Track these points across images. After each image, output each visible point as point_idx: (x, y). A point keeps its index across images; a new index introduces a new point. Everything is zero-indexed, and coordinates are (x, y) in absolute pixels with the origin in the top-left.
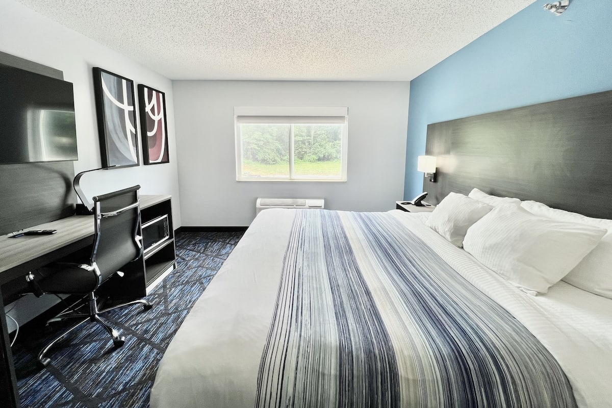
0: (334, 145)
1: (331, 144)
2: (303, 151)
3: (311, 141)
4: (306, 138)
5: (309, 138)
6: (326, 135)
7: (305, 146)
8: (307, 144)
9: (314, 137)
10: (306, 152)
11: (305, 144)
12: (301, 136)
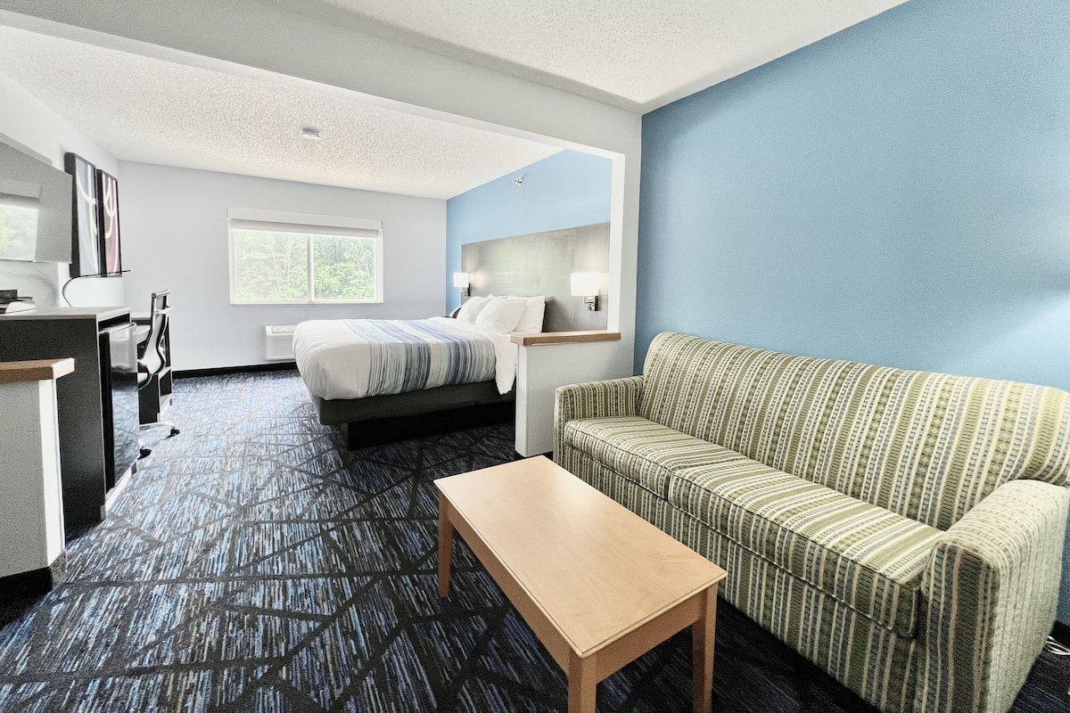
0: (335, 270)
1: (328, 268)
2: (268, 281)
3: (285, 260)
4: (274, 255)
5: (279, 255)
6: (319, 252)
7: (272, 271)
8: (276, 267)
9: (292, 254)
10: (274, 283)
11: (272, 267)
12: (263, 250)
